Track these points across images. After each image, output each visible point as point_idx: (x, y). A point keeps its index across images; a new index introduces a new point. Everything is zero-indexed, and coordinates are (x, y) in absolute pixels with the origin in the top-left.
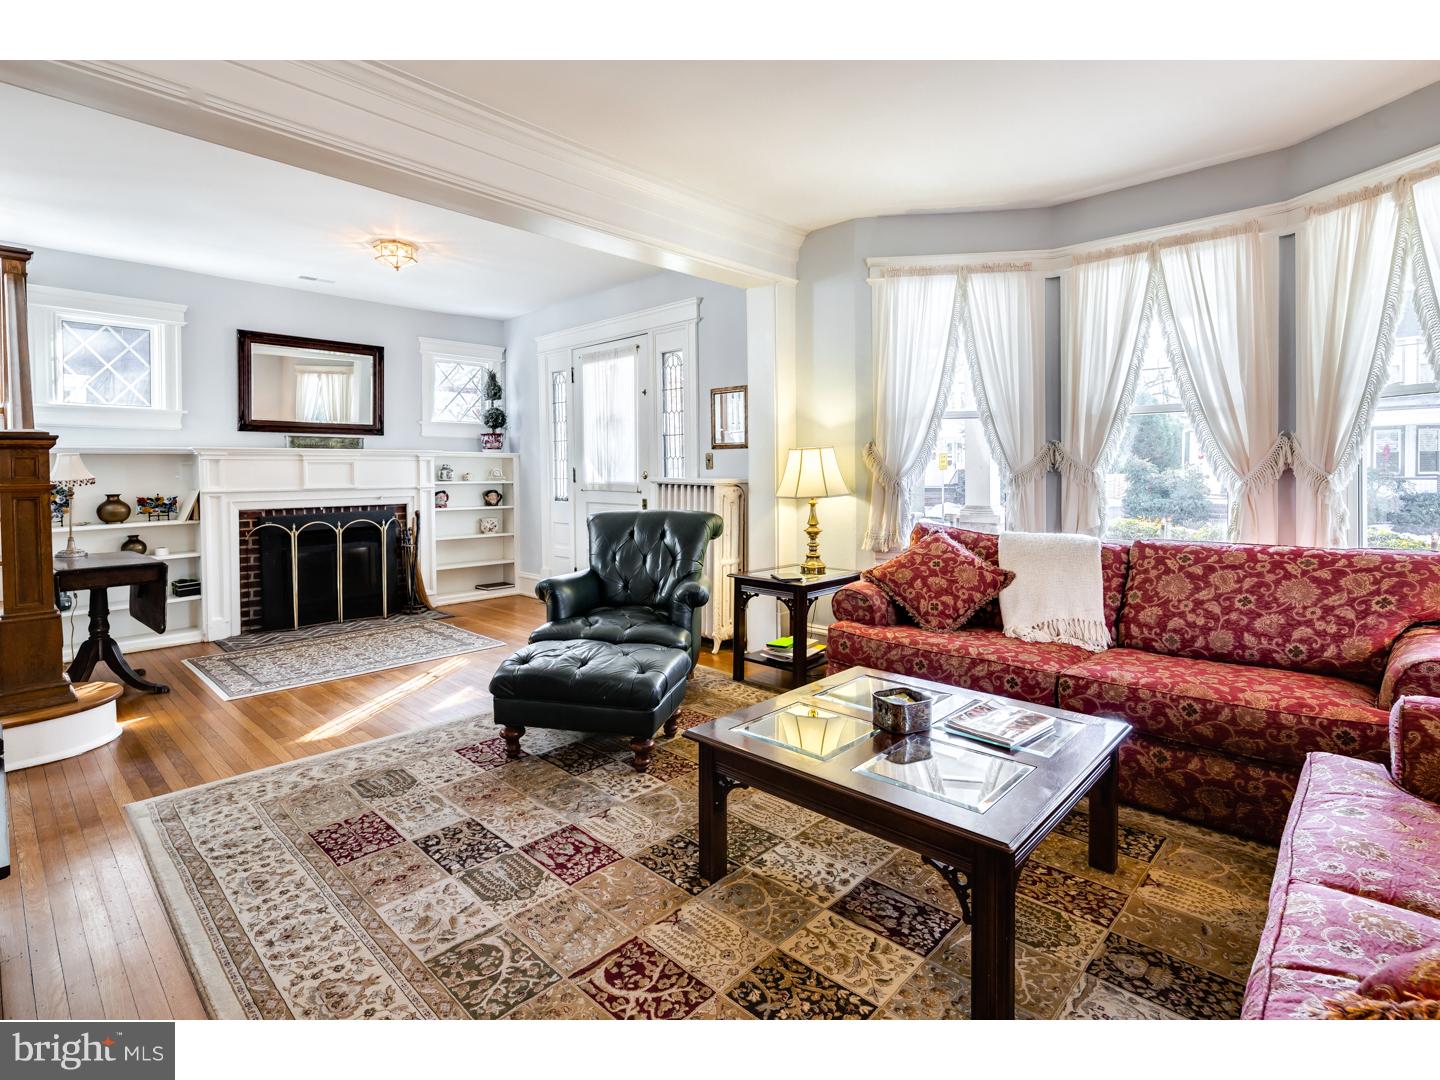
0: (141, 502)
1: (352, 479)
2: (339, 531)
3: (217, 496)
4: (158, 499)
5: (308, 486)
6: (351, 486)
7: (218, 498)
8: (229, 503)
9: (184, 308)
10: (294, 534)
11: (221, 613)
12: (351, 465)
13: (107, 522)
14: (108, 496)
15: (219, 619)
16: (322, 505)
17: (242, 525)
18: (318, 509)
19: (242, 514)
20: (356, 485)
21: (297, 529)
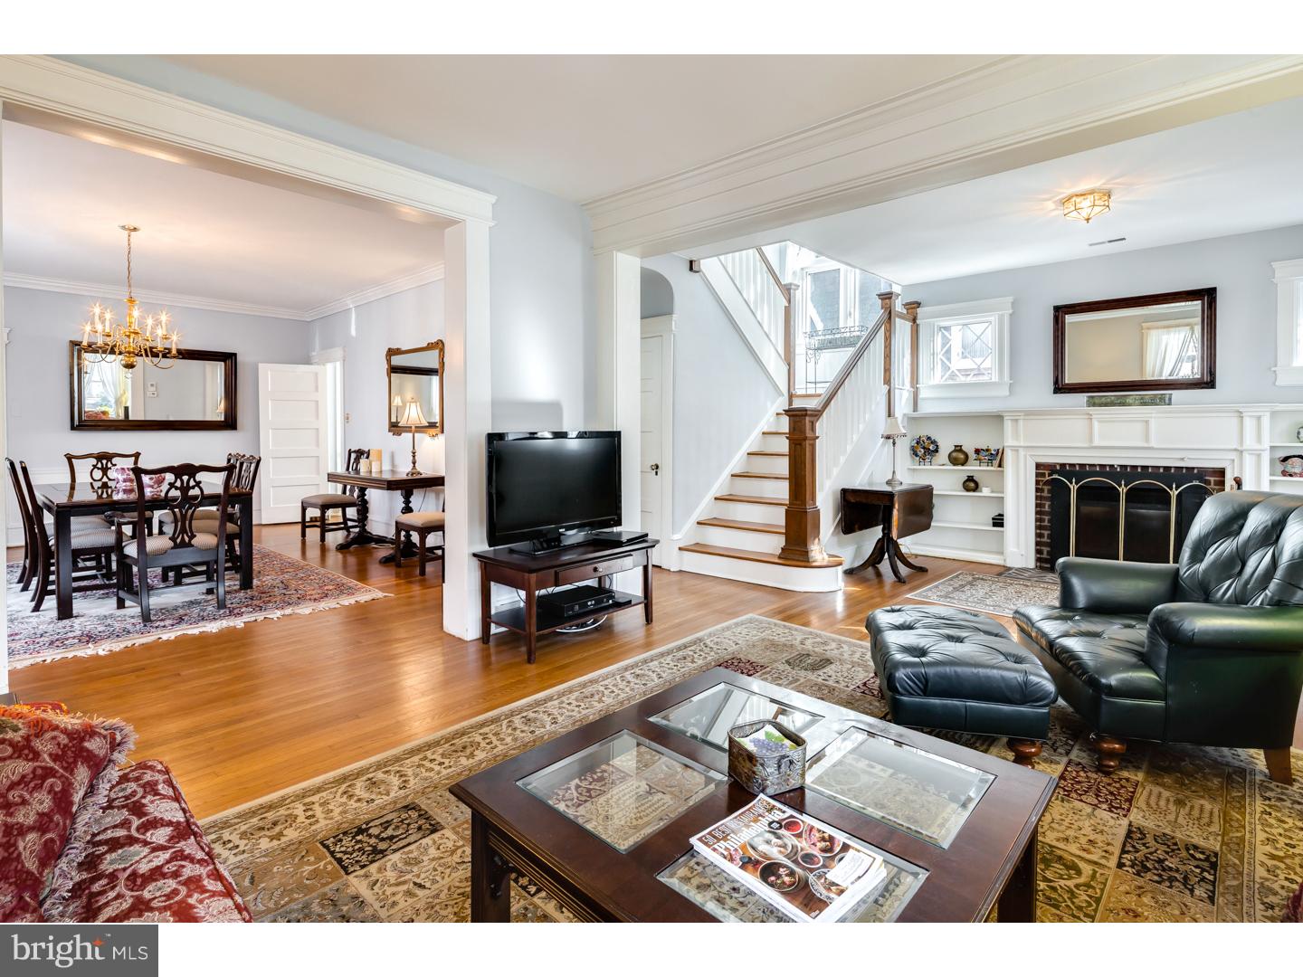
0: (977, 451)
1: (1147, 439)
2: (1123, 490)
3: (1016, 449)
4: (987, 450)
5: (1097, 442)
6: (1146, 445)
7: (1017, 451)
8: (1025, 456)
9: (1010, 299)
10: (1073, 487)
11: (1018, 546)
12: (1147, 422)
13: (954, 465)
14: (956, 446)
15: (1015, 550)
16: (1116, 462)
17: (1037, 475)
18: (1112, 466)
19: (1038, 466)
20: (1153, 444)
21: (1076, 483)
